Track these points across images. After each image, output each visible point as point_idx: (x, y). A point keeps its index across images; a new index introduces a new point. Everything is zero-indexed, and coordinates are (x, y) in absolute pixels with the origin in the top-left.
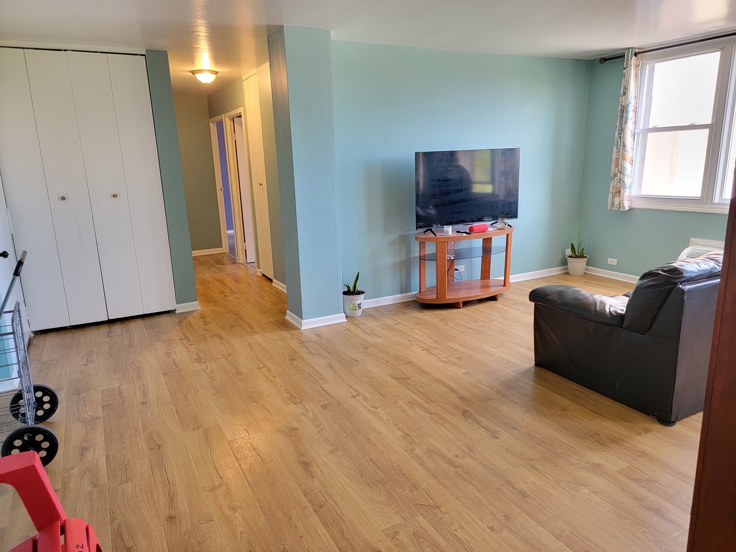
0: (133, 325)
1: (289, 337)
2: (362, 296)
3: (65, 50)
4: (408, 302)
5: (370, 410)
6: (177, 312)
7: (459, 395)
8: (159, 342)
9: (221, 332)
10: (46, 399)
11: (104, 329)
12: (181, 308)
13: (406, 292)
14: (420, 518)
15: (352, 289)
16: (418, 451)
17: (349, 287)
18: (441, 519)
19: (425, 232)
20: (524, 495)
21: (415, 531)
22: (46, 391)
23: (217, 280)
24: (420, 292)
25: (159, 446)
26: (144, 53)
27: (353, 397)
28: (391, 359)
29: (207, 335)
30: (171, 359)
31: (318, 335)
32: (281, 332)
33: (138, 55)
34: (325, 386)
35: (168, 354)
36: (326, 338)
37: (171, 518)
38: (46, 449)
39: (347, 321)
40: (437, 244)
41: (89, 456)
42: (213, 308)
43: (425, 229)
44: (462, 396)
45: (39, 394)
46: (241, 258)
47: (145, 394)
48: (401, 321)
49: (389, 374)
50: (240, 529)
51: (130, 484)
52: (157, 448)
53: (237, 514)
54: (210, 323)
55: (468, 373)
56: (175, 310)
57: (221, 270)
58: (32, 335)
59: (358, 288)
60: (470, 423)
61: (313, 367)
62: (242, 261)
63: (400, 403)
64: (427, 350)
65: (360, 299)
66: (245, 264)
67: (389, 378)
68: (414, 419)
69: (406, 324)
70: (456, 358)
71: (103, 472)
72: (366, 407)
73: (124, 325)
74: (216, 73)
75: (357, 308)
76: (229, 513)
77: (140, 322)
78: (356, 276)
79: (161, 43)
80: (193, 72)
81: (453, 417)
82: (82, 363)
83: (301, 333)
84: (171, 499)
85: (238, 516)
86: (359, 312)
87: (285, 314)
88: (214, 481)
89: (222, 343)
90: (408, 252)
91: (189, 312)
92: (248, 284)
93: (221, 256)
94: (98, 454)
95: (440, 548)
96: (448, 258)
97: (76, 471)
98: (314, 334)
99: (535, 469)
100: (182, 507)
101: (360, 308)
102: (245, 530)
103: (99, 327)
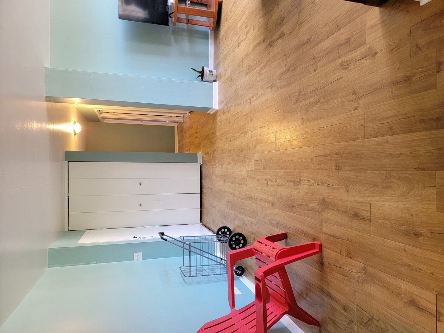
0: (204, 184)
1: (220, 118)
2: (205, 68)
3: (68, 197)
4: (214, 35)
5: (258, 98)
6: (201, 163)
7: (262, 42)
8: (212, 177)
9: (213, 149)
10: (223, 230)
11: (204, 196)
12: (200, 161)
13: (208, 35)
14: (301, 104)
15: (200, 74)
16: (279, 85)
17: (199, 76)
18: (304, 93)
19: (171, 18)
20: (309, 41)
21: (305, 110)
22: (220, 230)
23: (190, 137)
24: (209, 27)
25: (249, 197)
26: (67, 162)
27: (250, 102)
28: (239, 69)
29: (213, 155)
30: (220, 176)
31: (222, 102)
32: (217, 120)
33: (68, 165)
34: (244, 114)
35: (218, 176)
36: (223, 99)
37: (272, 205)
38: (239, 237)
39: (217, 82)
40: (179, 13)
41: (246, 222)
42: (202, 147)
43: (169, 17)
44: (263, 40)
45: (220, 233)
46: (181, 120)
47: (231, 193)
48: (223, 48)
49: (246, 76)
50: (283, 182)
51: (258, 213)
52: (249, 198)
53: (278, 180)
54: (208, 151)
55: (254, 27)
56: (200, 164)
57: (185, 132)
58: (202, 223)
59: (201, 70)
60: (275, 45)
61: (235, 115)
62: (183, 120)
63: (258, 79)
64: (239, 44)
65: (206, 70)
66: (184, 118)
67: (247, 77)
68: (266, 77)
69: (225, 46)
70: (246, 28)
71: (252, 220)
72: (256, 99)
73: (203, 188)
74: (75, 122)
75: (212, 73)
76: (277, 183)
77: (203, 181)
78: (193, 70)
79: (62, 155)
80: (75, 134)
81: (270, 53)
82: (215, 210)
83: (220, 110)
84: (266, 201)
85: (279, 180)
86: (214, 72)
87: (209, 114)
88: (265, 183)
89: (217, 151)
90: (183, 30)
91: (202, 158)
92: (194, 123)
93: (179, 128)
94: (247, 219)
95: (313, 102)
96: (189, 5)
97: (250, 229)
98: (221, 104)
99: (302, 23)
100: (270, 199)
101: (212, 71)
102: (283, 181)
103: (202, 198)
